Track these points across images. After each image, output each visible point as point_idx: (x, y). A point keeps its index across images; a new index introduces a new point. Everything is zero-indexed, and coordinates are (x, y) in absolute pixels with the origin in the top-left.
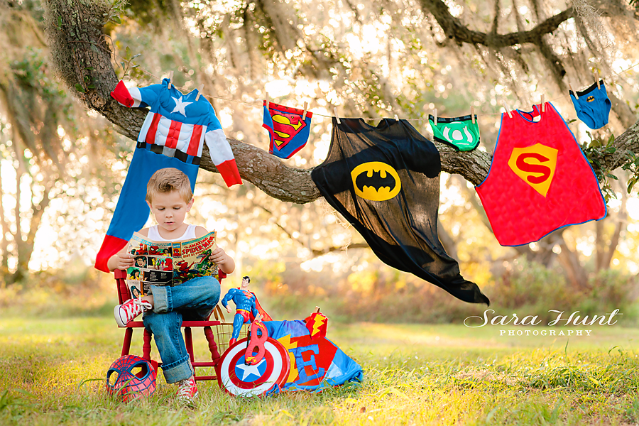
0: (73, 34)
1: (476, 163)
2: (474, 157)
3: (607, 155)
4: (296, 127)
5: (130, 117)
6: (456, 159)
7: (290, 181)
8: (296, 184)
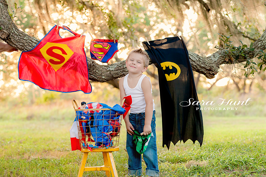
3: (250, 52)
5: (17, 38)
7: (97, 71)
8: (100, 73)
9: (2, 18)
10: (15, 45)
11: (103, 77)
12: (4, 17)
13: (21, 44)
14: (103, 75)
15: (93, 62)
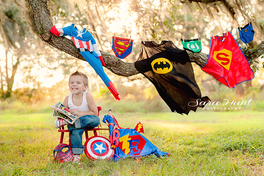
0: (35, 6)
1: (201, 58)
2: (200, 55)
3: (254, 53)
4: (127, 46)
5: (58, 40)
6: (193, 56)
7: (122, 68)
8: (124, 69)
9: (46, 24)
10: (56, 45)
11: (127, 73)
12: (47, 23)
13: (60, 45)
14: (127, 70)
15: (119, 60)
